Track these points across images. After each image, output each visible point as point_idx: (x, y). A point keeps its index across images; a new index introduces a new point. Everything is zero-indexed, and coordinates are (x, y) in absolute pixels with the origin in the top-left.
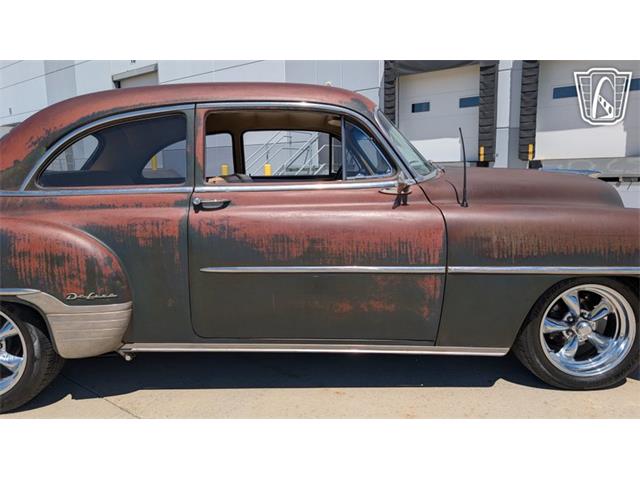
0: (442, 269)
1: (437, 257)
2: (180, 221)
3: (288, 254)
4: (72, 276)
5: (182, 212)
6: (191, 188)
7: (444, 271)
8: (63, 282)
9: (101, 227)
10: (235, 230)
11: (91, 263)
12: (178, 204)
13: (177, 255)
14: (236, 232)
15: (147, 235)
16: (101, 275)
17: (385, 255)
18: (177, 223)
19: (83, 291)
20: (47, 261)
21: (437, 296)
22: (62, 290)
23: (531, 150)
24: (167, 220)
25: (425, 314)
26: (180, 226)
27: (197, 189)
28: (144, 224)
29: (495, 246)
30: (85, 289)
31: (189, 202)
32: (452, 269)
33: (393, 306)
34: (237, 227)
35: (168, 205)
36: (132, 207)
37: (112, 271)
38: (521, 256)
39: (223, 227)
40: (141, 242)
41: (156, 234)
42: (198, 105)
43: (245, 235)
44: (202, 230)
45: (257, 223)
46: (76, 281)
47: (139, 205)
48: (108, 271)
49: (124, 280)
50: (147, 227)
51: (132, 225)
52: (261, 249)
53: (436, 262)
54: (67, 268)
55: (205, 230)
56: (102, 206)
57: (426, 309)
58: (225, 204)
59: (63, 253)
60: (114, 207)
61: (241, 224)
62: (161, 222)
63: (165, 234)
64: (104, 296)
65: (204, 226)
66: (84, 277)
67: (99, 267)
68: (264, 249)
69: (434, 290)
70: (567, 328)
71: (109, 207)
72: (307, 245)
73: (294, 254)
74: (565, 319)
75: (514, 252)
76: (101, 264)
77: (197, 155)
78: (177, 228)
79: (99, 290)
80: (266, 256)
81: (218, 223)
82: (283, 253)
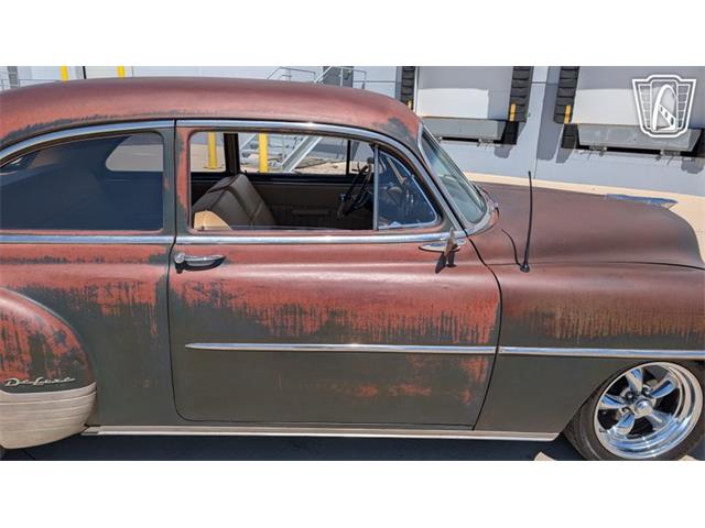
0: (492, 349)
1: (487, 336)
2: (157, 284)
3: (301, 330)
5: (161, 270)
6: (172, 238)
7: (494, 352)
9: (47, 289)
10: (231, 297)
11: (36, 340)
12: (155, 260)
13: (154, 327)
14: (233, 301)
15: (113, 301)
16: (51, 356)
17: (423, 333)
18: (154, 287)
19: (26, 376)
21: (483, 380)
23: (568, 112)
24: (140, 283)
25: (467, 399)
26: (157, 290)
27: (178, 239)
28: (108, 287)
29: (558, 325)
30: (29, 372)
31: (167, 258)
32: (504, 350)
33: (428, 390)
34: (234, 293)
35: (140, 261)
36: (91, 262)
37: (66, 350)
38: (588, 336)
39: (215, 294)
40: (106, 311)
41: (125, 300)
42: (178, 121)
43: (245, 303)
44: (187, 296)
45: (261, 287)
46: (17, 364)
47: (99, 260)
48: (60, 350)
49: (83, 359)
50: (113, 290)
51: (91, 287)
52: (265, 322)
53: (486, 341)
54: (3, 348)
55: (191, 297)
56: (48, 260)
57: (467, 393)
58: (217, 263)
60: (65, 261)
61: (239, 289)
62: (131, 284)
63: (137, 301)
64: (57, 381)
65: (189, 290)
66: (27, 358)
67: (48, 346)
68: (269, 321)
69: (479, 372)
70: (625, 406)
71: (57, 261)
72: (325, 318)
73: (308, 329)
74: (623, 394)
75: (580, 332)
76: (50, 341)
77: (179, 193)
78: (153, 294)
79: (50, 375)
80: (272, 330)
81: (210, 288)
82: (294, 328)
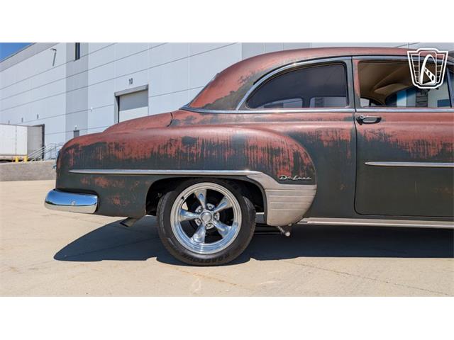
2: (351, 130)
3: (428, 154)
4: (284, 164)
5: (349, 126)
6: (354, 110)
8: (278, 167)
10: (389, 136)
11: (296, 155)
12: (346, 119)
13: (349, 153)
14: (391, 138)
15: (329, 139)
16: (304, 164)
18: (349, 131)
19: (291, 174)
20: (268, 152)
22: (277, 173)
24: (342, 129)
26: (351, 133)
27: (357, 110)
28: (327, 132)
30: (292, 172)
31: (353, 118)
34: (391, 134)
35: (340, 120)
36: (316, 121)
37: (308, 162)
39: (381, 134)
40: (325, 144)
41: (335, 138)
42: (353, 57)
43: (397, 140)
44: (367, 136)
45: (405, 132)
46: (287, 167)
47: (320, 120)
50: (329, 133)
51: (318, 132)
52: (408, 150)
54: (281, 158)
55: (369, 136)
58: (379, 120)
59: (279, 148)
61: (393, 132)
62: (338, 130)
63: (341, 138)
64: (304, 178)
65: (368, 133)
66: (292, 164)
67: (301, 158)
68: (411, 149)
72: (440, 147)
73: (432, 154)
76: (303, 156)
77: (356, 89)
78: (349, 135)
79: (301, 174)
80: (412, 154)
81: (378, 132)
82: (424, 153)
